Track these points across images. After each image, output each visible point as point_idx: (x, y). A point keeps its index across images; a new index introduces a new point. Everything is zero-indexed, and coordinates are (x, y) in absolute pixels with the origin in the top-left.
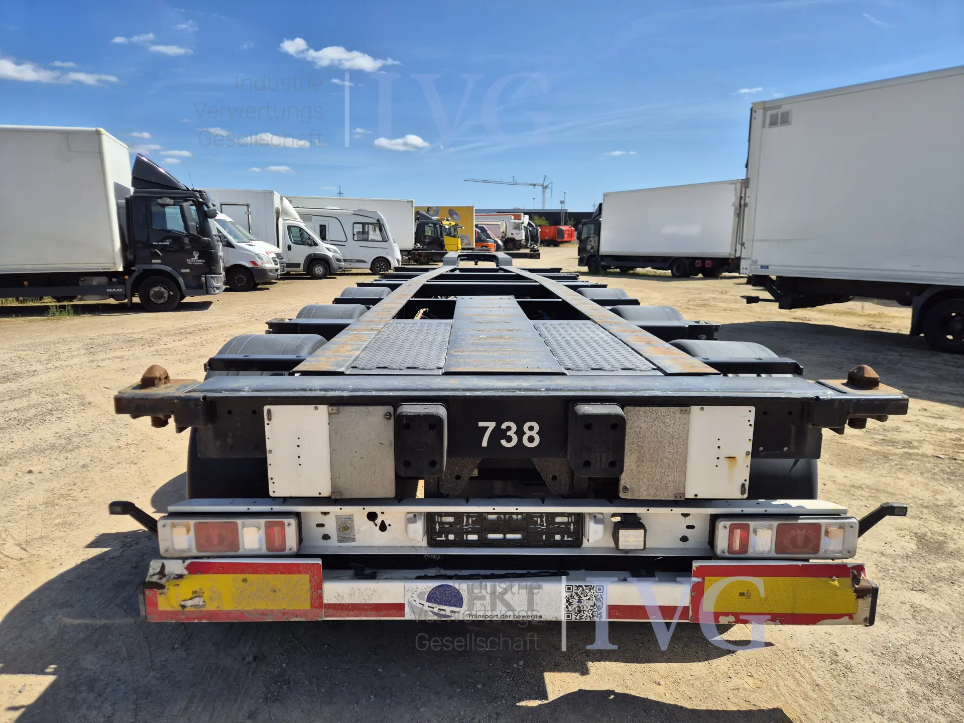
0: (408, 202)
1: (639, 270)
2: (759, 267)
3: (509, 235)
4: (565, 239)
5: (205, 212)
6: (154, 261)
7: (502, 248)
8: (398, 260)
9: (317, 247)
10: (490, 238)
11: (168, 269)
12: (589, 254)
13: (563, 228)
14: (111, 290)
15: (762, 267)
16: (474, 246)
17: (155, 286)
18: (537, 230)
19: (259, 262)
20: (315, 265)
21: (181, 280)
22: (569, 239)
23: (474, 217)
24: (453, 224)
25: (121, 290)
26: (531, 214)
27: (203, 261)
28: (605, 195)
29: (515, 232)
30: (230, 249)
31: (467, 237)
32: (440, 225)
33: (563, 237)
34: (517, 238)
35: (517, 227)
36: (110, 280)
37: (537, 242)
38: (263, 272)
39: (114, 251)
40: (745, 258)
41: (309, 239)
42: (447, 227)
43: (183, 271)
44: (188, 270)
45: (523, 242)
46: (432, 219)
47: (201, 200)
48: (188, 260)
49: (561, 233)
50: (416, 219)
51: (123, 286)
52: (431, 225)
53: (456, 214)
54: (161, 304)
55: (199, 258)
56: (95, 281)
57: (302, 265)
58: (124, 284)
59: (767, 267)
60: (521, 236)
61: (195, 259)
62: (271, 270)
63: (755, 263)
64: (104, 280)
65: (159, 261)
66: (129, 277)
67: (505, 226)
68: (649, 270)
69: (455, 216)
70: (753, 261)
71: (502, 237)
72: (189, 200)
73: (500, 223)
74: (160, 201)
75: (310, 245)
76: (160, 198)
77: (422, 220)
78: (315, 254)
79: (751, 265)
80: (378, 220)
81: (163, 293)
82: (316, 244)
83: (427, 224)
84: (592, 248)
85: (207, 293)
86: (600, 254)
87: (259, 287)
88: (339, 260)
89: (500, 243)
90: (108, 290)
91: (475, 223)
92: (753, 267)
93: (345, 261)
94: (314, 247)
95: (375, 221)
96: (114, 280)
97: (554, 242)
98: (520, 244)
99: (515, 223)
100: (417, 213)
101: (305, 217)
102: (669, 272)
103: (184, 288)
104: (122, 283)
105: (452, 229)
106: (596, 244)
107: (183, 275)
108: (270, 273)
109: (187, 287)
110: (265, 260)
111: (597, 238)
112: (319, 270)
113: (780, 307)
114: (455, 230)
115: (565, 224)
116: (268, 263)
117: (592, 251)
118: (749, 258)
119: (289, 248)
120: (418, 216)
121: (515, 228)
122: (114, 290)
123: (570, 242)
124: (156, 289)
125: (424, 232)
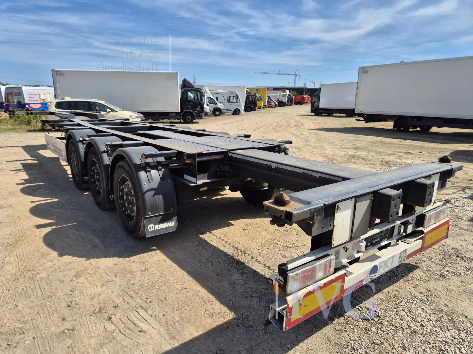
3: (281, 100)
5: (202, 95)
6: (188, 109)
7: (277, 105)
8: (243, 110)
10: (272, 101)
11: (191, 111)
16: (266, 105)
17: (188, 116)
20: (216, 111)
21: (195, 115)
23: (266, 91)
24: (260, 95)
28: (322, 85)
32: (255, 96)
37: (293, 103)
39: (178, 106)
40: (356, 109)
42: (258, 97)
43: (195, 112)
45: (287, 103)
47: (201, 91)
48: (197, 109)
49: (303, 99)
51: (180, 116)
52: (252, 96)
54: (189, 121)
55: (200, 108)
56: (173, 115)
57: (212, 111)
59: (361, 111)
60: (286, 100)
66: (182, 113)
67: (279, 96)
69: (259, 92)
71: (278, 101)
72: (198, 91)
73: (276, 94)
76: (191, 91)
78: (216, 107)
81: (190, 118)
82: (216, 103)
86: (319, 108)
90: (176, 117)
91: (267, 94)
92: (358, 112)
93: (226, 110)
95: (235, 95)
96: (178, 114)
97: (300, 103)
99: (283, 94)
106: (318, 104)
111: (318, 101)
113: (365, 122)
114: (261, 98)
115: (306, 94)
117: (316, 107)
120: (247, 92)
121: (283, 97)
125: (249, 98)
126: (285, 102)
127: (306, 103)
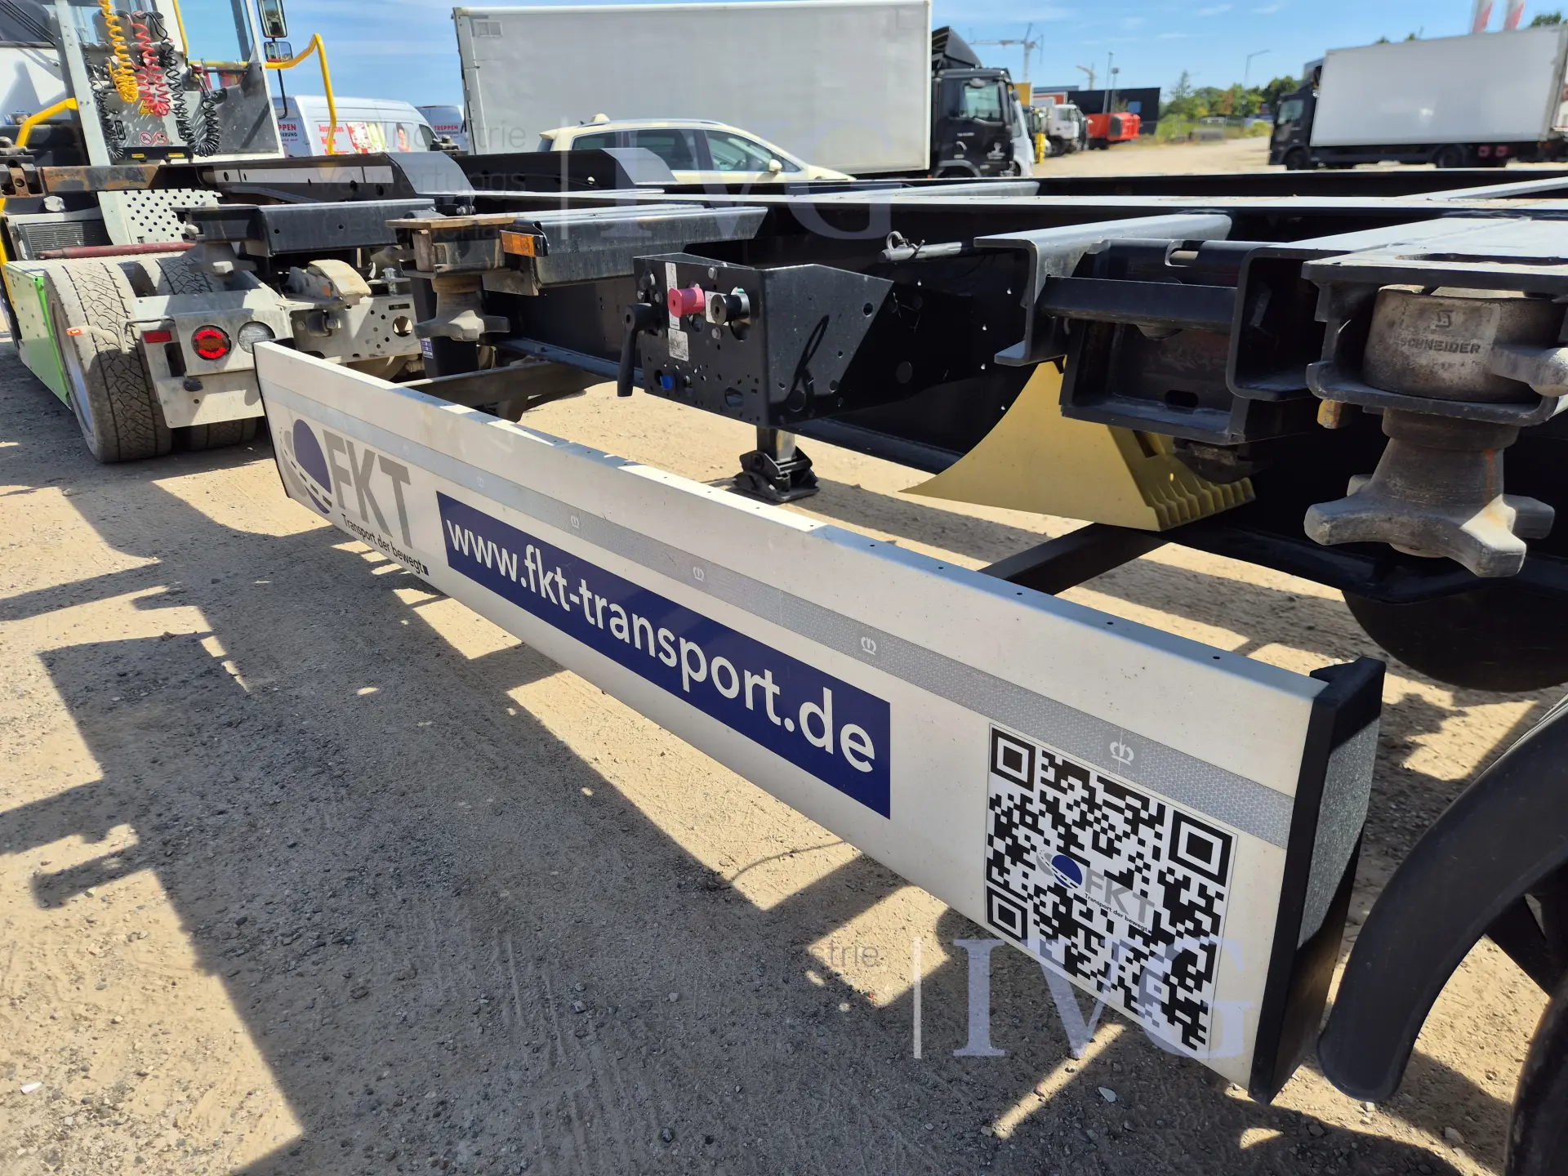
3: (1055, 132)
4: (1123, 136)
6: (957, 156)
11: (967, 163)
12: (1289, 147)
13: (1122, 117)
22: (1127, 136)
27: (1004, 154)
29: (1064, 126)
33: (1119, 131)
34: (1067, 136)
35: (1066, 116)
43: (981, 167)
44: (988, 167)
48: (989, 154)
49: (1116, 125)
55: (1001, 151)
60: (1072, 132)
61: (996, 152)
65: (962, 156)
86: (1313, 145)
97: (1100, 142)
98: (1070, 145)
99: (1061, 111)
106: (1306, 130)
107: (982, 172)
117: (1297, 141)
121: (1063, 119)
123: (1129, 140)
126: (1070, 140)
127: (1123, 141)
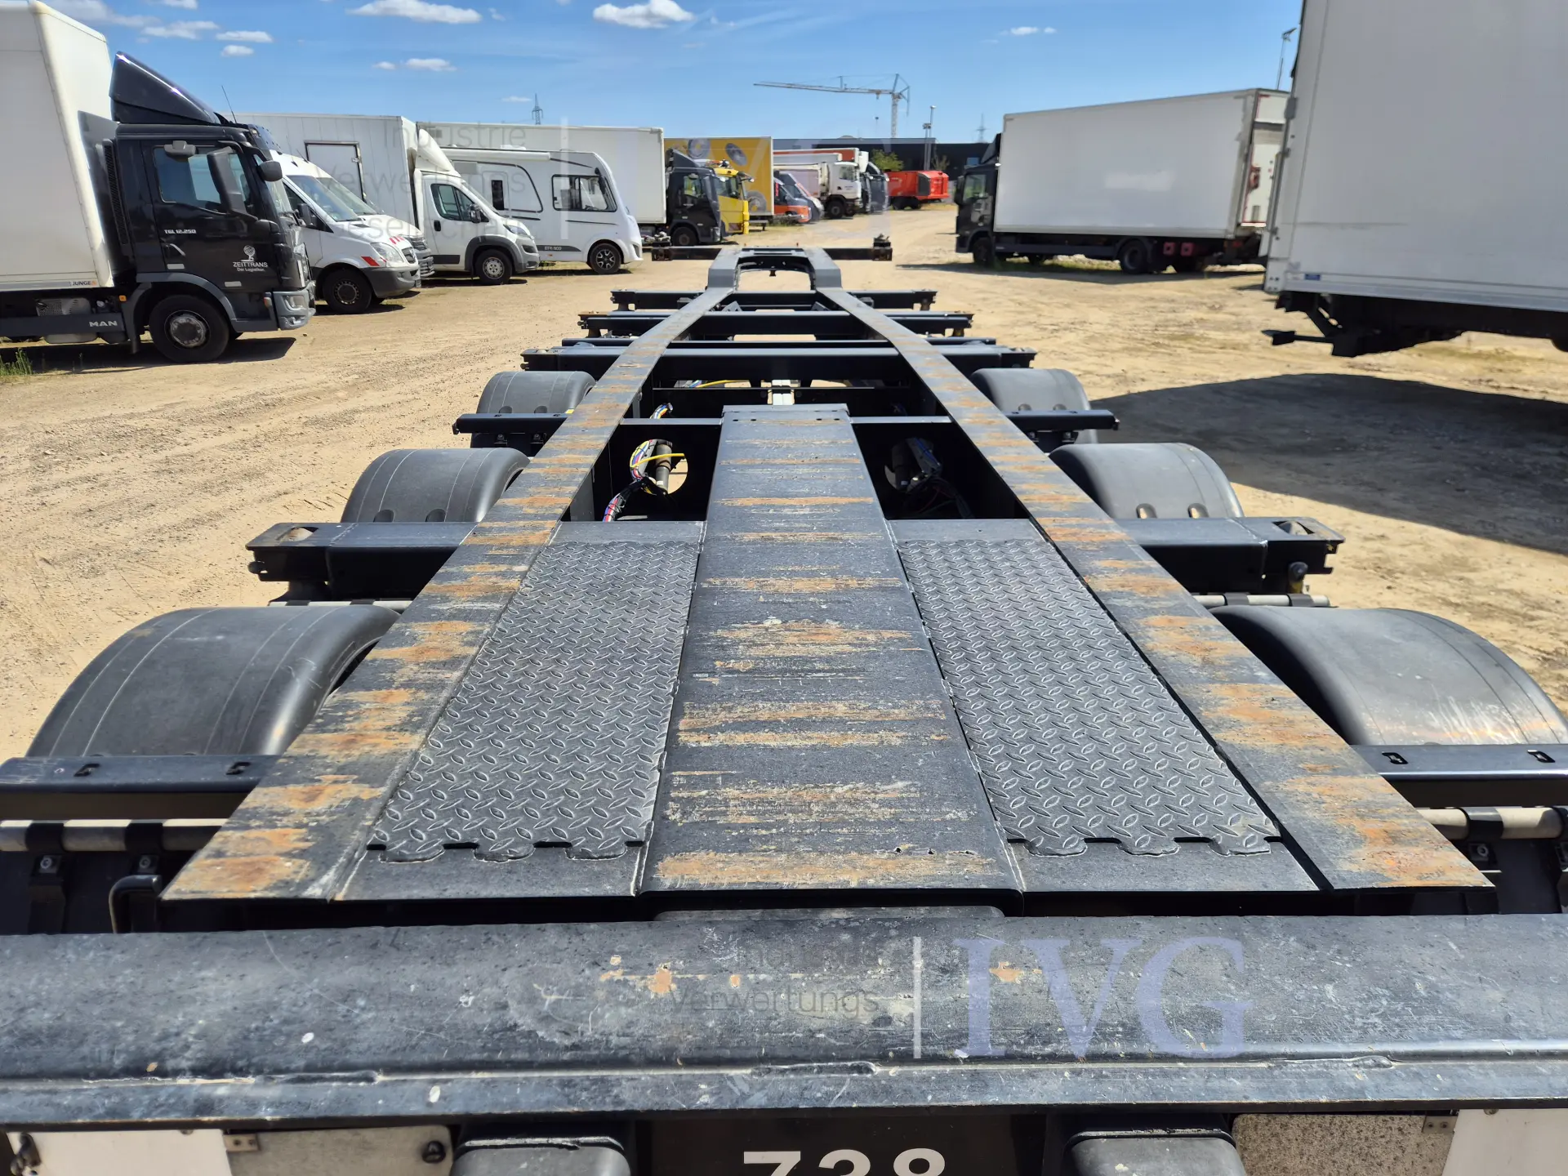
0: (652, 132)
1: (1063, 259)
2: (1302, 276)
3: (834, 191)
4: (932, 196)
5: (258, 168)
6: (171, 267)
7: (822, 213)
8: (636, 247)
9: (488, 224)
10: (800, 196)
11: (201, 281)
12: (975, 231)
13: (930, 175)
14: (96, 324)
15: (1308, 277)
16: (773, 213)
17: (180, 314)
18: (883, 179)
19: (379, 258)
20: (486, 259)
21: (226, 302)
22: (938, 196)
23: (772, 156)
24: (734, 172)
25: (115, 324)
26: (871, 148)
27: (264, 264)
28: (1008, 119)
29: (844, 183)
30: (323, 233)
31: (761, 197)
32: (711, 178)
33: (928, 192)
34: (847, 196)
35: (848, 175)
36: (94, 305)
37: (882, 202)
38: (388, 277)
39: (92, 249)
40: (1277, 259)
41: (472, 208)
42: (723, 179)
43: (228, 284)
44: (238, 284)
45: (859, 204)
46: (693, 165)
47: (248, 144)
48: (236, 264)
49: (925, 183)
50: (668, 164)
51: (119, 316)
52: (694, 176)
53: (740, 152)
54: (195, 347)
55: (258, 259)
56: (66, 307)
57: (462, 259)
58: (120, 311)
59: (1317, 277)
60: (854, 191)
61: (249, 260)
62: (402, 274)
63: (1294, 268)
64: (83, 303)
65: (181, 266)
66: (128, 298)
67: (826, 174)
68: (1079, 260)
69: (738, 157)
70: (1290, 264)
71: (822, 194)
72: (225, 145)
73: (817, 167)
74: (168, 148)
75: (475, 221)
76: (170, 141)
77: (679, 167)
78: (484, 238)
79: (1286, 272)
80: (597, 171)
81: (195, 328)
82: (485, 219)
83: (688, 174)
84: (981, 219)
85: (279, 325)
86: (995, 230)
87: (385, 302)
88: (528, 249)
89: (819, 205)
90: (91, 324)
91: (773, 168)
92: (1290, 276)
93: (541, 248)
94: (481, 224)
95: (591, 172)
96: (101, 304)
97: (910, 200)
98: (854, 206)
99: (843, 167)
100: (669, 153)
101: (464, 166)
102: (1115, 265)
103: (233, 318)
104: (115, 309)
105: (733, 182)
106: (989, 212)
107: (229, 292)
108: (401, 279)
109: (241, 314)
110: (390, 254)
111: (990, 198)
112: (494, 267)
113: (1335, 353)
114: (739, 184)
115: (932, 167)
116: (396, 259)
117: (981, 224)
118: (1286, 259)
119: (438, 226)
120: (671, 159)
121: (845, 178)
122: (103, 324)
123: (939, 200)
124: (182, 320)
125: (682, 187)
126: (853, 200)
127: (933, 201)
